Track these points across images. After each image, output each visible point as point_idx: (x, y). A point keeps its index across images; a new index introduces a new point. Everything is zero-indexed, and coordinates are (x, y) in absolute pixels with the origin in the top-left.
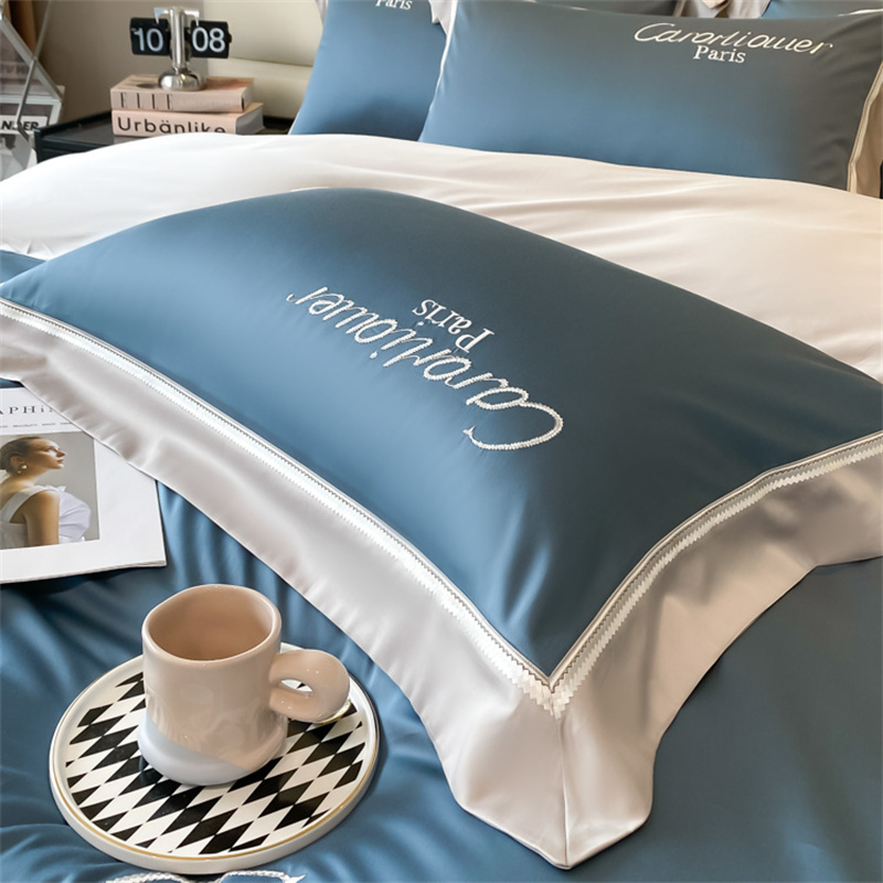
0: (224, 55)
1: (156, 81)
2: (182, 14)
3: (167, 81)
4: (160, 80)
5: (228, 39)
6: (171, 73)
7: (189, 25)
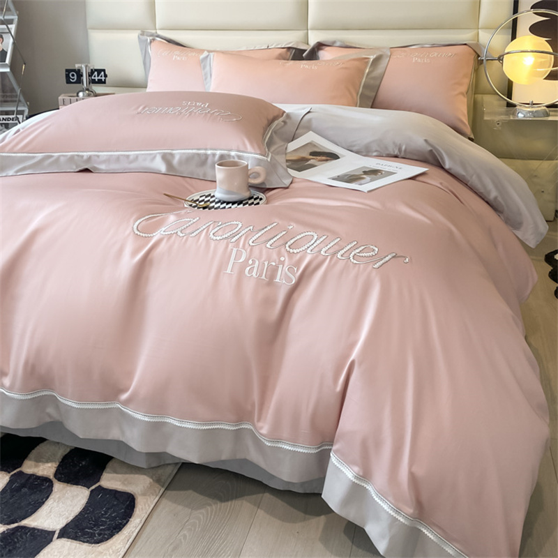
0: (104, 82)
1: (76, 94)
2: (86, 66)
3: (81, 94)
4: (78, 94)
5: (106, 76)
6: (83, 91)
7: (90, 71)
